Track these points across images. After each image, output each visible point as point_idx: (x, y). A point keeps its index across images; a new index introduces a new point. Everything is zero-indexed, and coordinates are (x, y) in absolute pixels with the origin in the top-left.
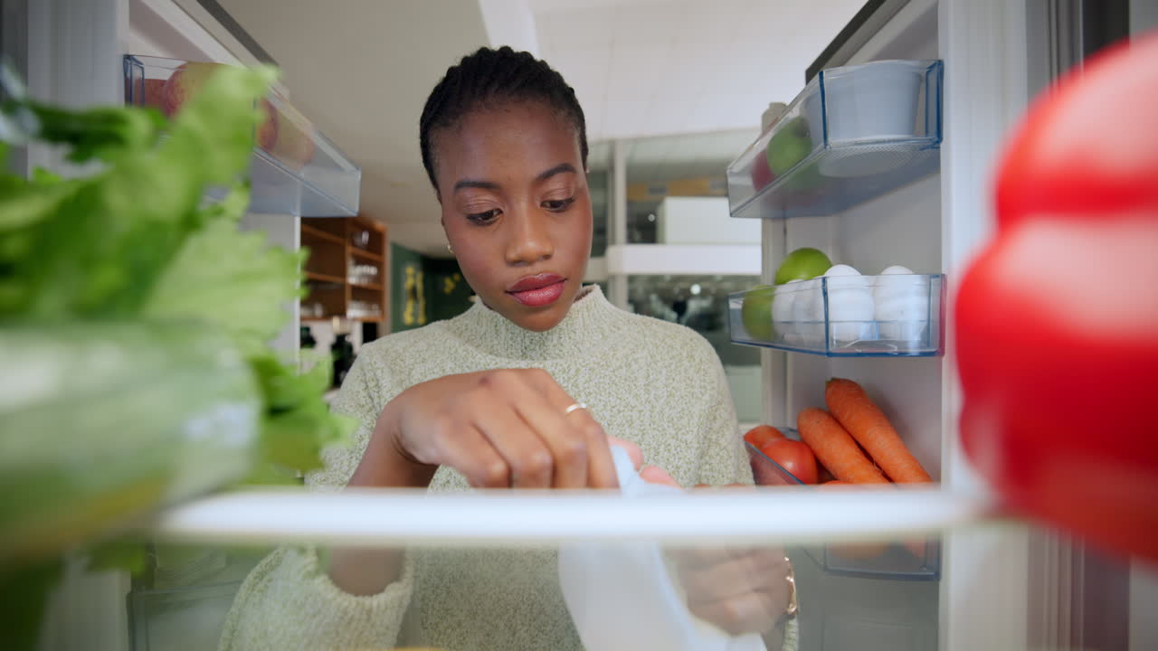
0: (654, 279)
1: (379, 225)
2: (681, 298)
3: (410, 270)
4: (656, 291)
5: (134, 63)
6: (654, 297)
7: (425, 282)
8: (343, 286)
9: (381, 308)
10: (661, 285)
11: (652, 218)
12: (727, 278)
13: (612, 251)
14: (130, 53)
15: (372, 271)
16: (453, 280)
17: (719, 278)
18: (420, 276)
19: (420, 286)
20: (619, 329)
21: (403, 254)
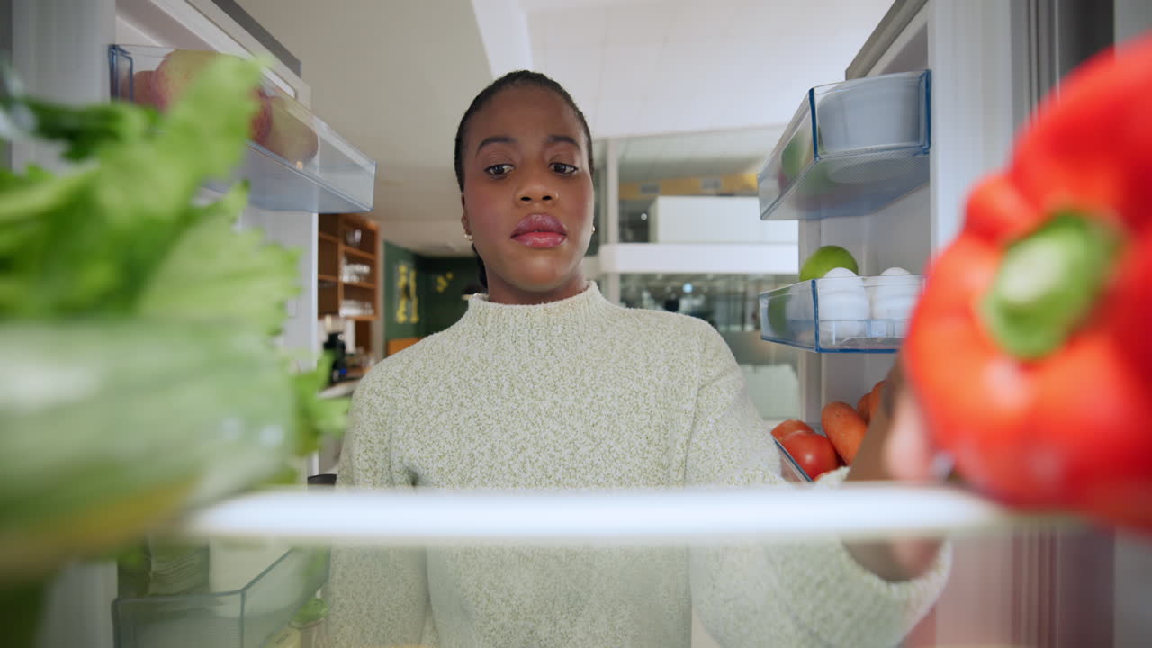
0: (647, 278)
1: (372, 224)
2: (673, 297)
3: (403, 269)
4: (649, 289)
5: (119, 53)
6: (646, 295)
7: (418, 280)
8: (336, 284)
9: (374, 307)
10: (653, 284)
11: (644, 217)
12: (718, 277)
13: (604, 249)
14: (117, 43)
15: (365, 269)
16: (445, 278)
17: (710, 277)
18: (413, 274)
19: (413, 285)
20: (615, 321)
21: (396, 254)
